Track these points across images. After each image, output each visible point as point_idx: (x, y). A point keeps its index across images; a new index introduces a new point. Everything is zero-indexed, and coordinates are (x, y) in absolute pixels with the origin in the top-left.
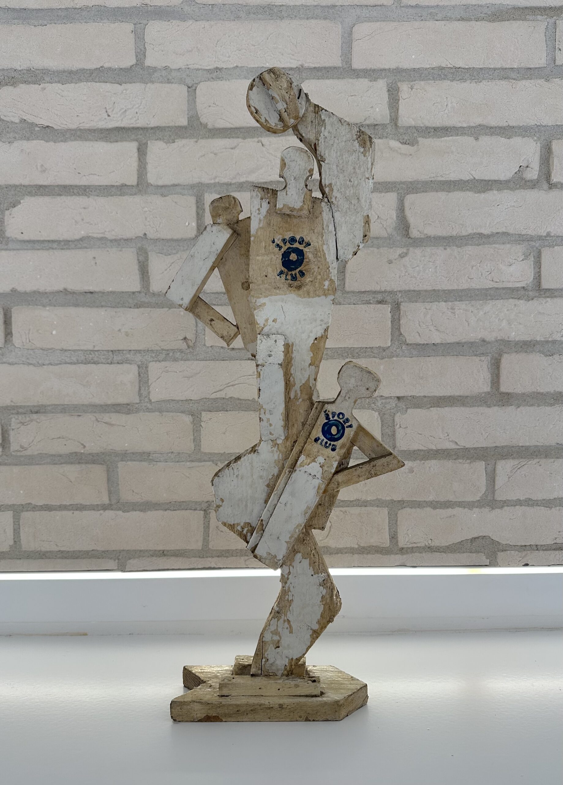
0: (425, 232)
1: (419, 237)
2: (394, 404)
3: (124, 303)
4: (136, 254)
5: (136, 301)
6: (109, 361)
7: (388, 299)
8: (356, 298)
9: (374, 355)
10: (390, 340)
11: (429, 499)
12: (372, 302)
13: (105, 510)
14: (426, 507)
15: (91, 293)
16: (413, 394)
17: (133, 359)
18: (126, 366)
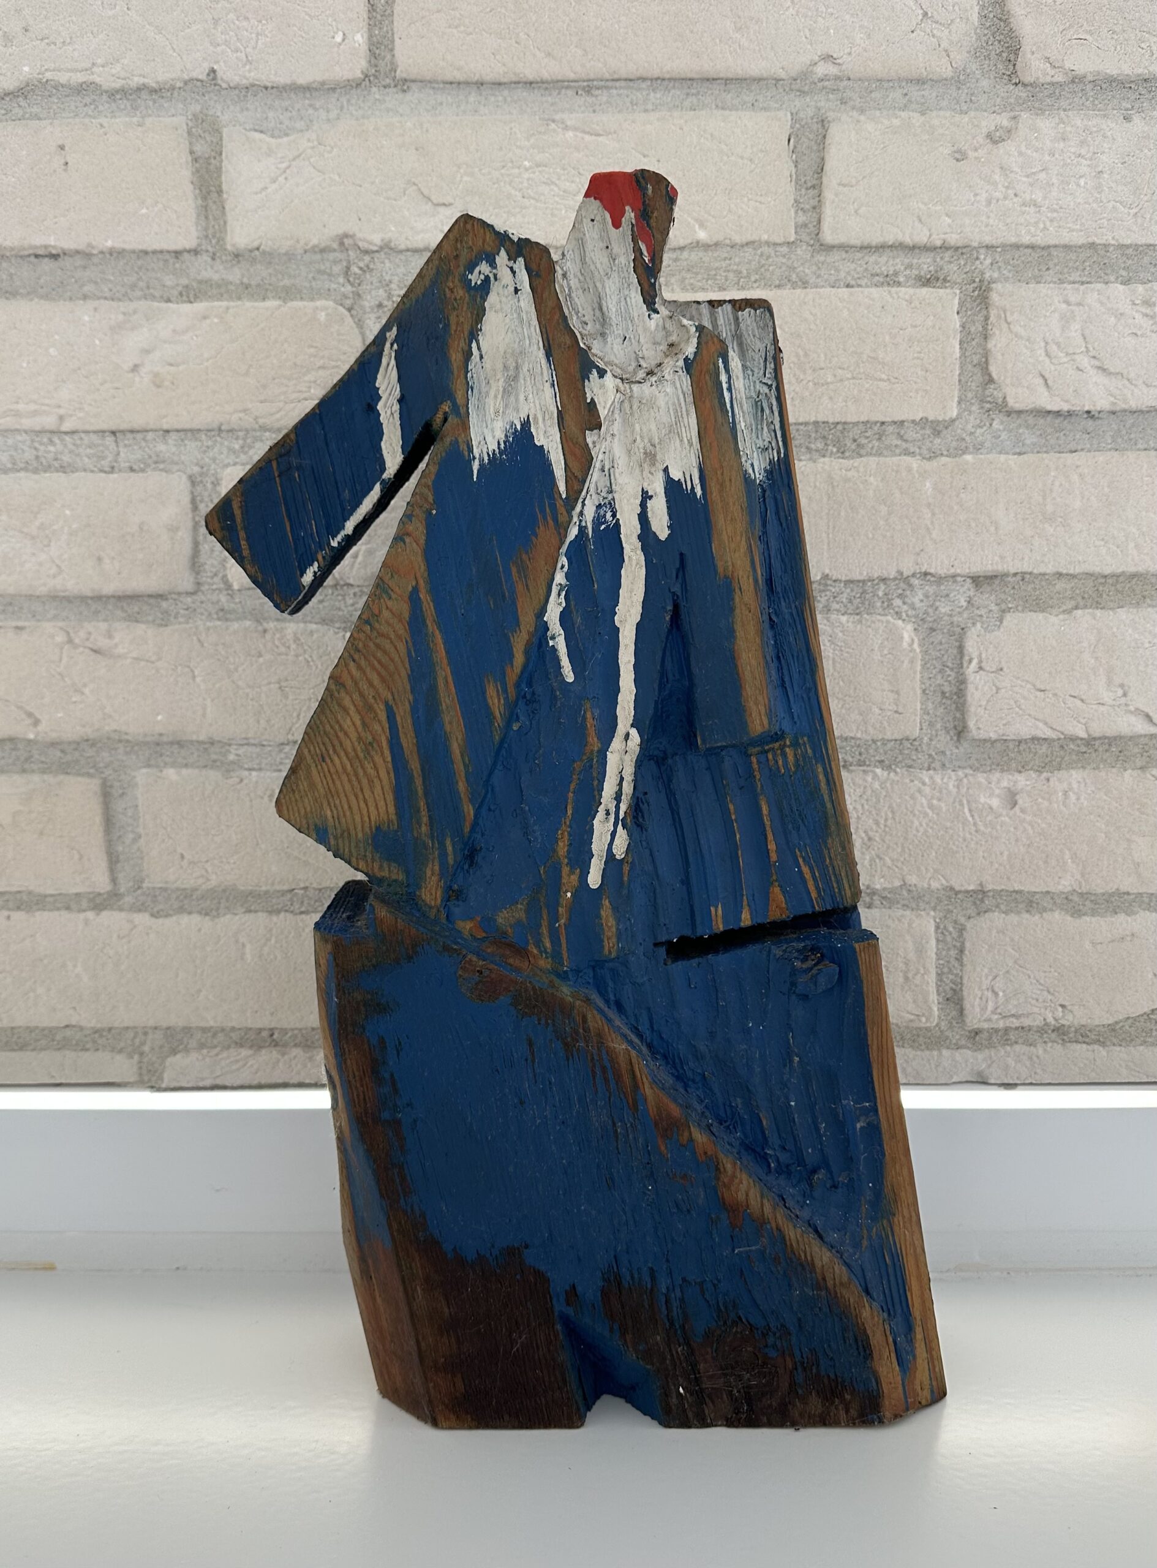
0: (1068, 65)
1: (1048, 79)
2: (962, 600)
3: (148, 287)
4: (186, 135)
5: (184, 281)
6: (105, 464)
7: (952, 269)
8: (853, 266)
9: (904, 445)
10: (956, 399)
11: (1060, 887)
12: (902, 279)
13: (101, 910)
14: (1051, 910)
15: (55, 257)
16: (1026, 567)
17: (176, 458)
18: (154, 479)
